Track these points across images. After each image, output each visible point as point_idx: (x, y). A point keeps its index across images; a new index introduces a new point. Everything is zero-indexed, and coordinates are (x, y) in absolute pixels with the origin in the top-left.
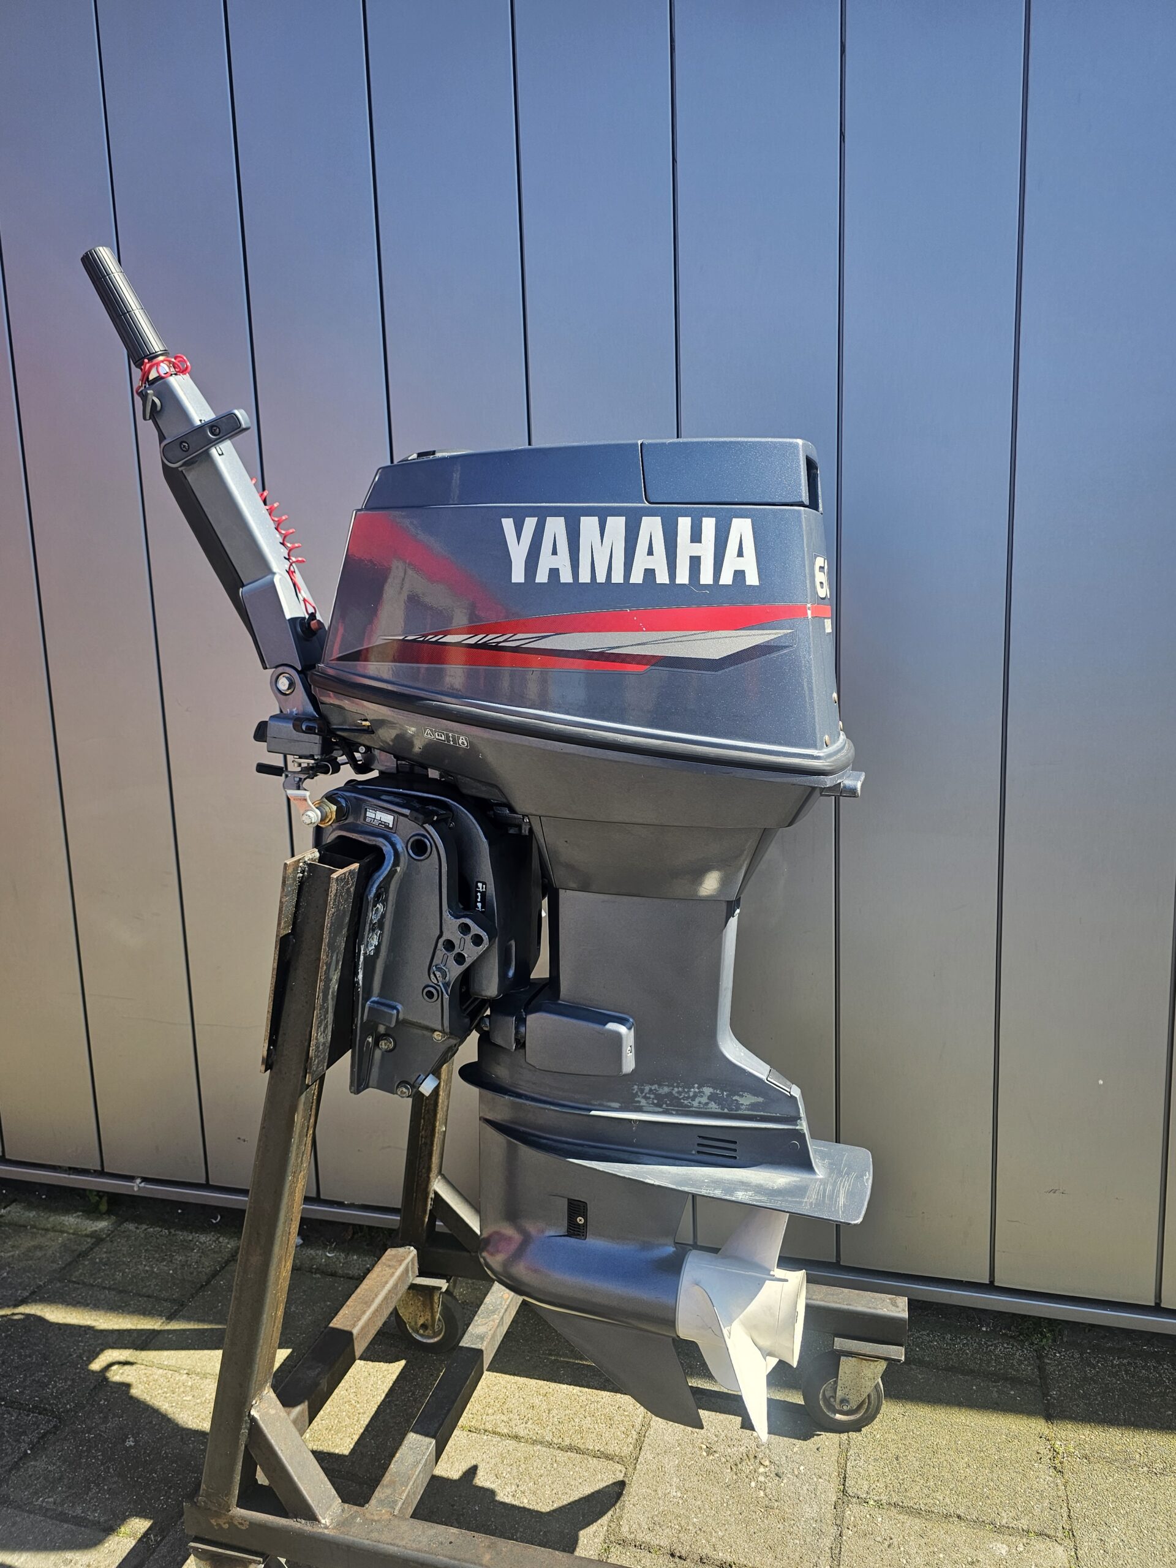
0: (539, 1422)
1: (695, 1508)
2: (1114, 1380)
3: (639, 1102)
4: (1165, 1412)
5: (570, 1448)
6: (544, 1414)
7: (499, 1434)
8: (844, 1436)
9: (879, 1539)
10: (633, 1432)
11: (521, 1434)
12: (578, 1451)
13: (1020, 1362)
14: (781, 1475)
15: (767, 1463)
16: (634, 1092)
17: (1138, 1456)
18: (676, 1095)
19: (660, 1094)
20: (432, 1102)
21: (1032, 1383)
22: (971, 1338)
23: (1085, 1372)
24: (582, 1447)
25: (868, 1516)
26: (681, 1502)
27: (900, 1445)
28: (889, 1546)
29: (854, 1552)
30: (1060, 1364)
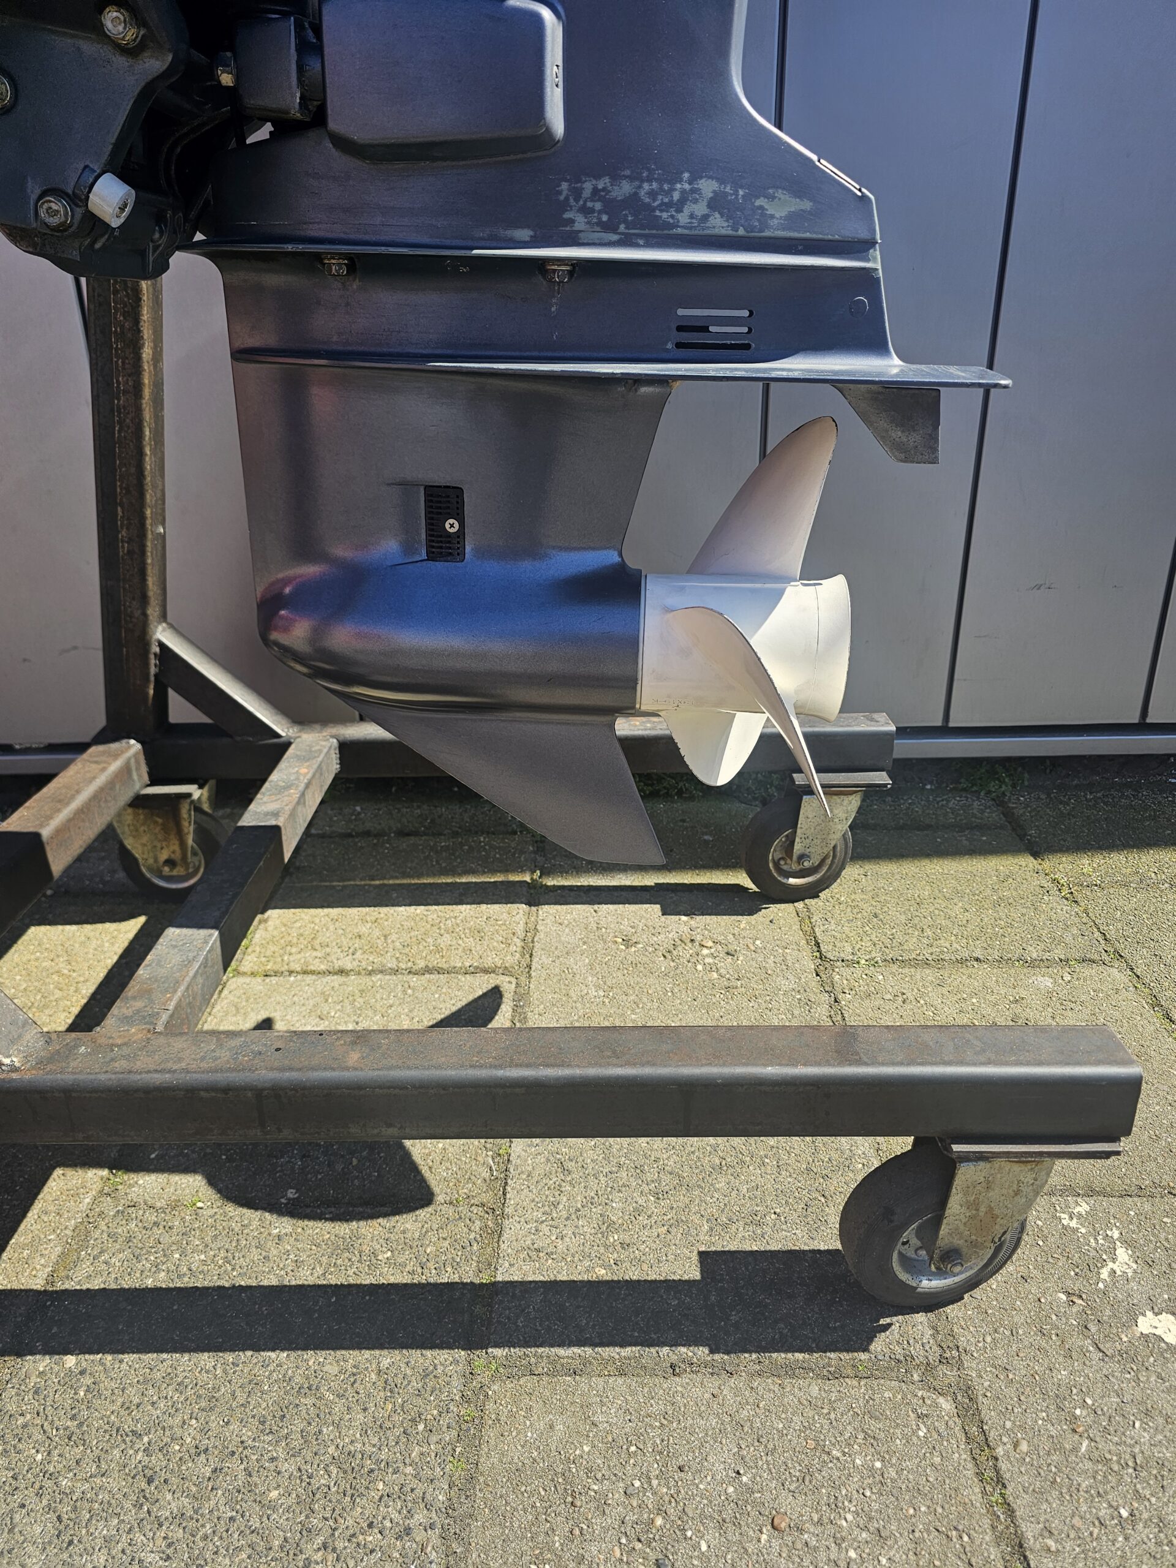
0: (373, 949)
1: (628, 1005)
2: (1095, 812)
3: (572, 221)
4: (1164, 831)
5: (427, 970)
6: (378, 941)
7: (312, 972)
8: (800, 905)
9: (888, 997)
10: (515, 939)
11: (349, 966)
12: (440, 971)
13: (982, 812)
14: (733, 953)
15: (710, 944)
16: (562, 198)
17: (1153, 875)
18: (647, 200)
19: (614, 200)
20: (133, 470)
21: (1002, 827)
22: (916, 797)
23: (1059, 809)
24: (445, 966)
25: (864, 976)
26: (607, 1001)
27: (874, 904)
28: (904, 1002)
29: (862, 1014)
30: (1028, 806)
